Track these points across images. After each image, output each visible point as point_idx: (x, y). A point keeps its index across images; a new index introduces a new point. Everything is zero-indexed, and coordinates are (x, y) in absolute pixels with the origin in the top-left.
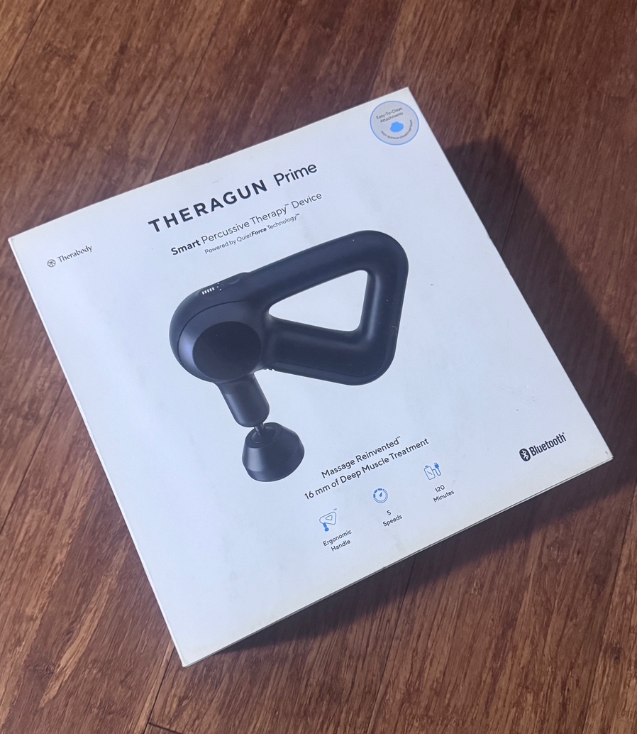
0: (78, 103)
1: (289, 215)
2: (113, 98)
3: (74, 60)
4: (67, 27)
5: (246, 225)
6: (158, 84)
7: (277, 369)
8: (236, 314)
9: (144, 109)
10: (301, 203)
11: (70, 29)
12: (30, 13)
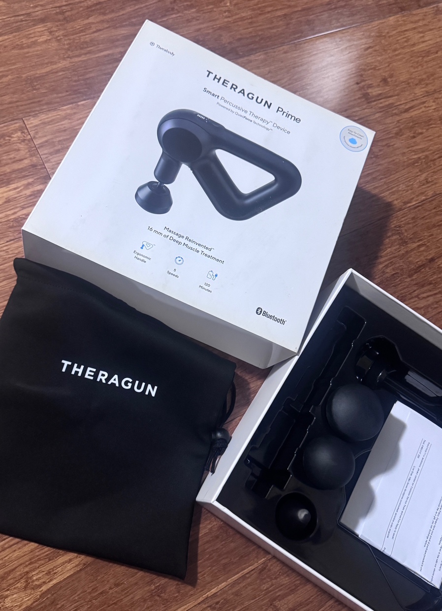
0: (390, 266)
1: (267, 126)
2: (408, 280)
3: (404, 244)
4: (415, 226)
5: (246, 112)
6: (435, 292)
7: (194, 173)
8: (202, 137)
9: (419, 298)
10: (278, 127)
11: (415, 228)
12: (402, 204)
